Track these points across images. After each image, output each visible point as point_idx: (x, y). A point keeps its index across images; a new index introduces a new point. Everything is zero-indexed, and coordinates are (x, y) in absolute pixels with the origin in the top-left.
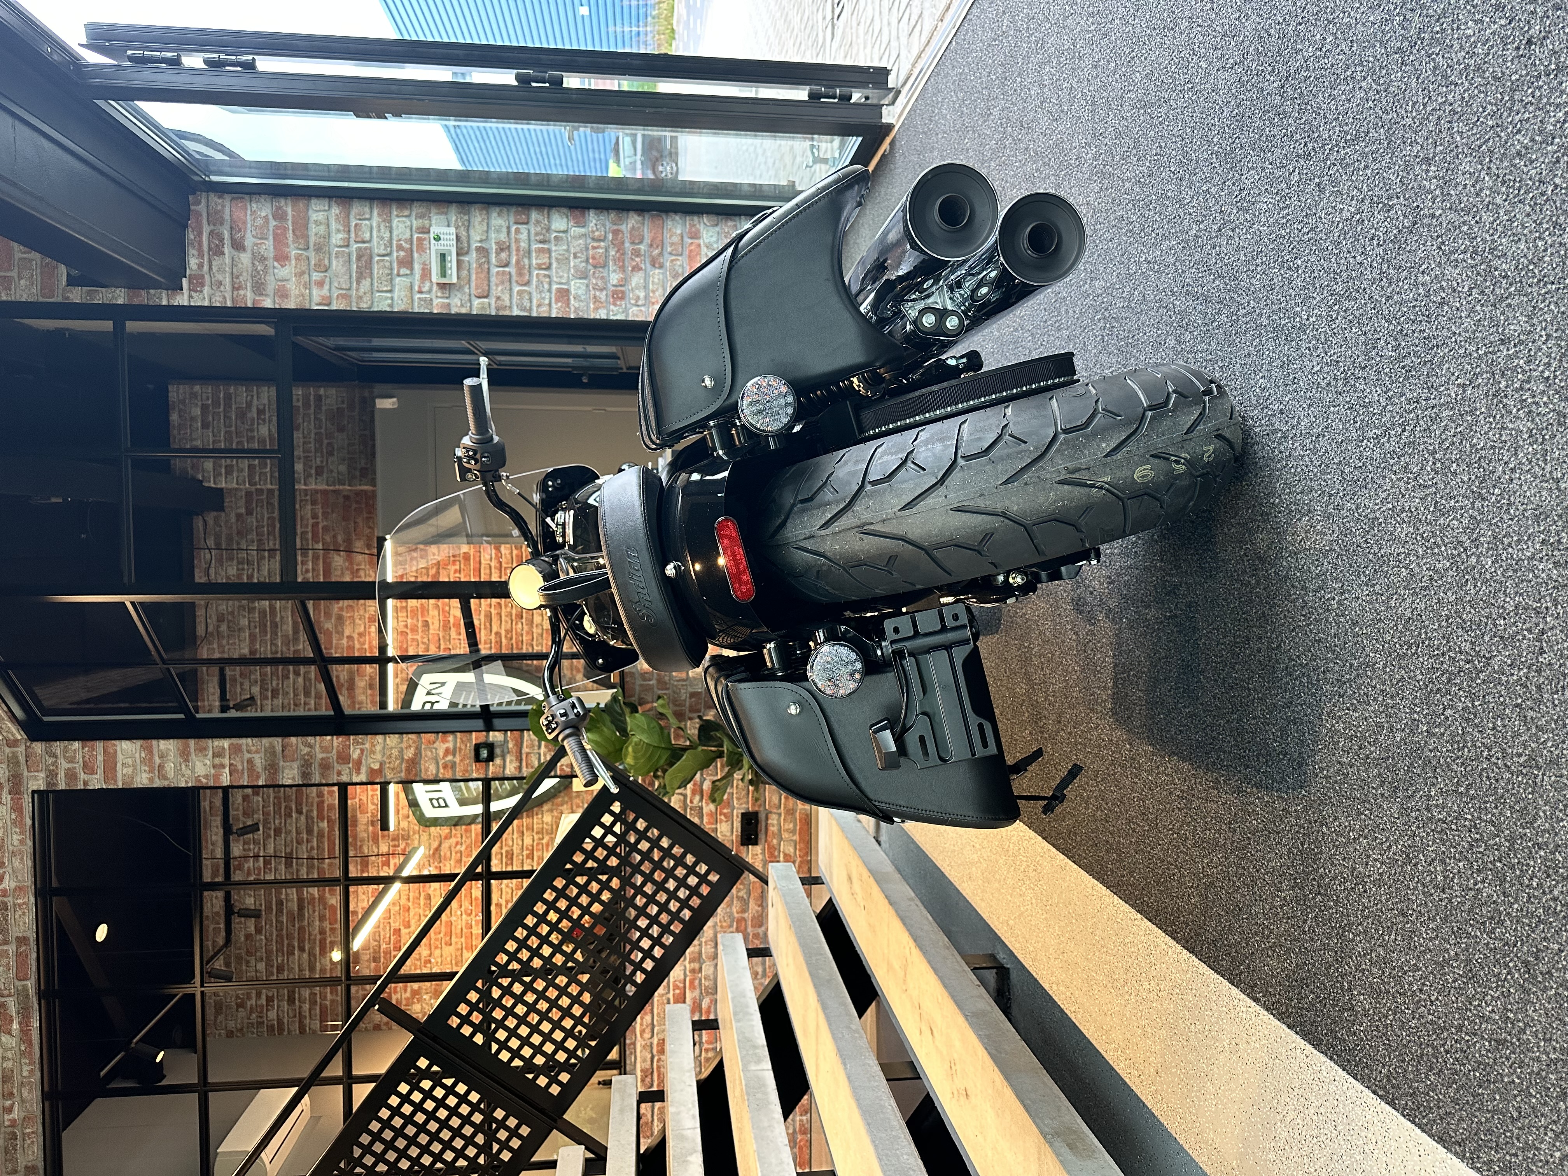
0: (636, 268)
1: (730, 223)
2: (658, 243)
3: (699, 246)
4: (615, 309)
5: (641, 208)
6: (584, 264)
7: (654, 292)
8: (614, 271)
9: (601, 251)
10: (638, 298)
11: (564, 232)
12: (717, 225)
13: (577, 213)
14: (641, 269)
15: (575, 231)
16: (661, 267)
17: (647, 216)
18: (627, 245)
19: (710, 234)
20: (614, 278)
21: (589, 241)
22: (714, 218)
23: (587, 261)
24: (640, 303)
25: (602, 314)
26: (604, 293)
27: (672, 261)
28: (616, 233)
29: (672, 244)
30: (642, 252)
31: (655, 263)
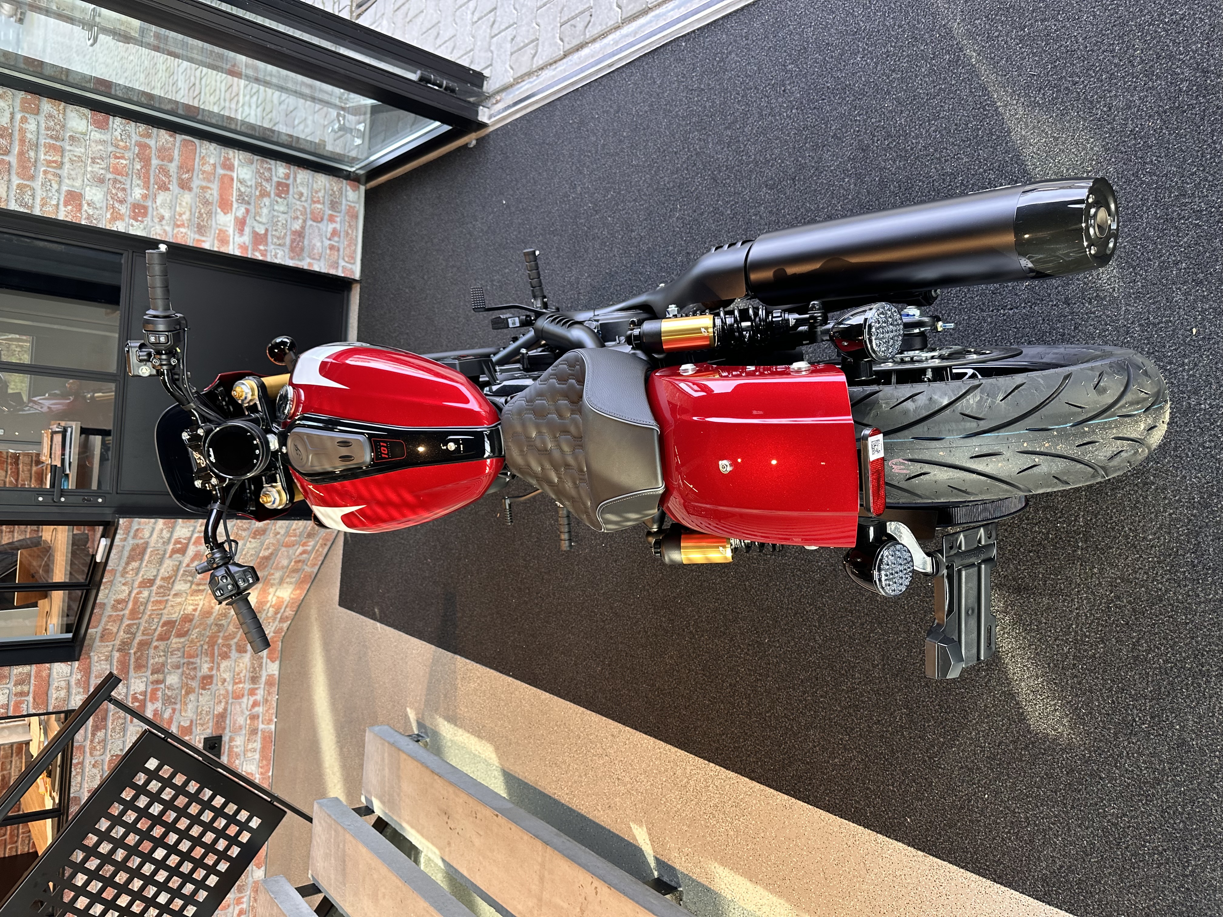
0: (164, 187)
1: (265, 166)
2: (186, 167)
3: (232, 180)
4: (135, 223)
5: (174, 128)
6: (102, 172)
7: (181, 215)
8: (138, 185)
9: (124, 162)
10: (162, 218)
11: (82, 134)
12: (252, 163)
13: (101, 116)
14: (168, 189)
15: (96, 135)
16: (190, 189)
17: (179, 138)
18: (155, 162)
19: (245, 170)
20: (137, 193)
21: (110, 149)
22: (248, 155)
23: (107, 169)
24: (164, 222)
25: (120, 227)
26: (124, 206)
27: (203, 188)
28: (143, 147)
29: (204, 172)
30: (171, 173)
31: (184, 185)
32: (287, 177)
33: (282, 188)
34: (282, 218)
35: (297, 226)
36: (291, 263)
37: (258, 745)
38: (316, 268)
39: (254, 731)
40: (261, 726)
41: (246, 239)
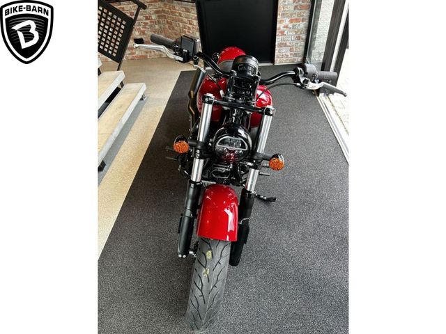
2: (301, 8)
3: (299, 22)
19: (303, 26)
27: (296, 13)
29: (301, 13)
32: (302, 39)
33: (299, 38)
34: (290, 39)
35: (288, 44)
36: (277, 43)
37: (143, 54)
38: (276, 51)
39: (147, 53)
40: (148, 55)
41: (282, 29)
